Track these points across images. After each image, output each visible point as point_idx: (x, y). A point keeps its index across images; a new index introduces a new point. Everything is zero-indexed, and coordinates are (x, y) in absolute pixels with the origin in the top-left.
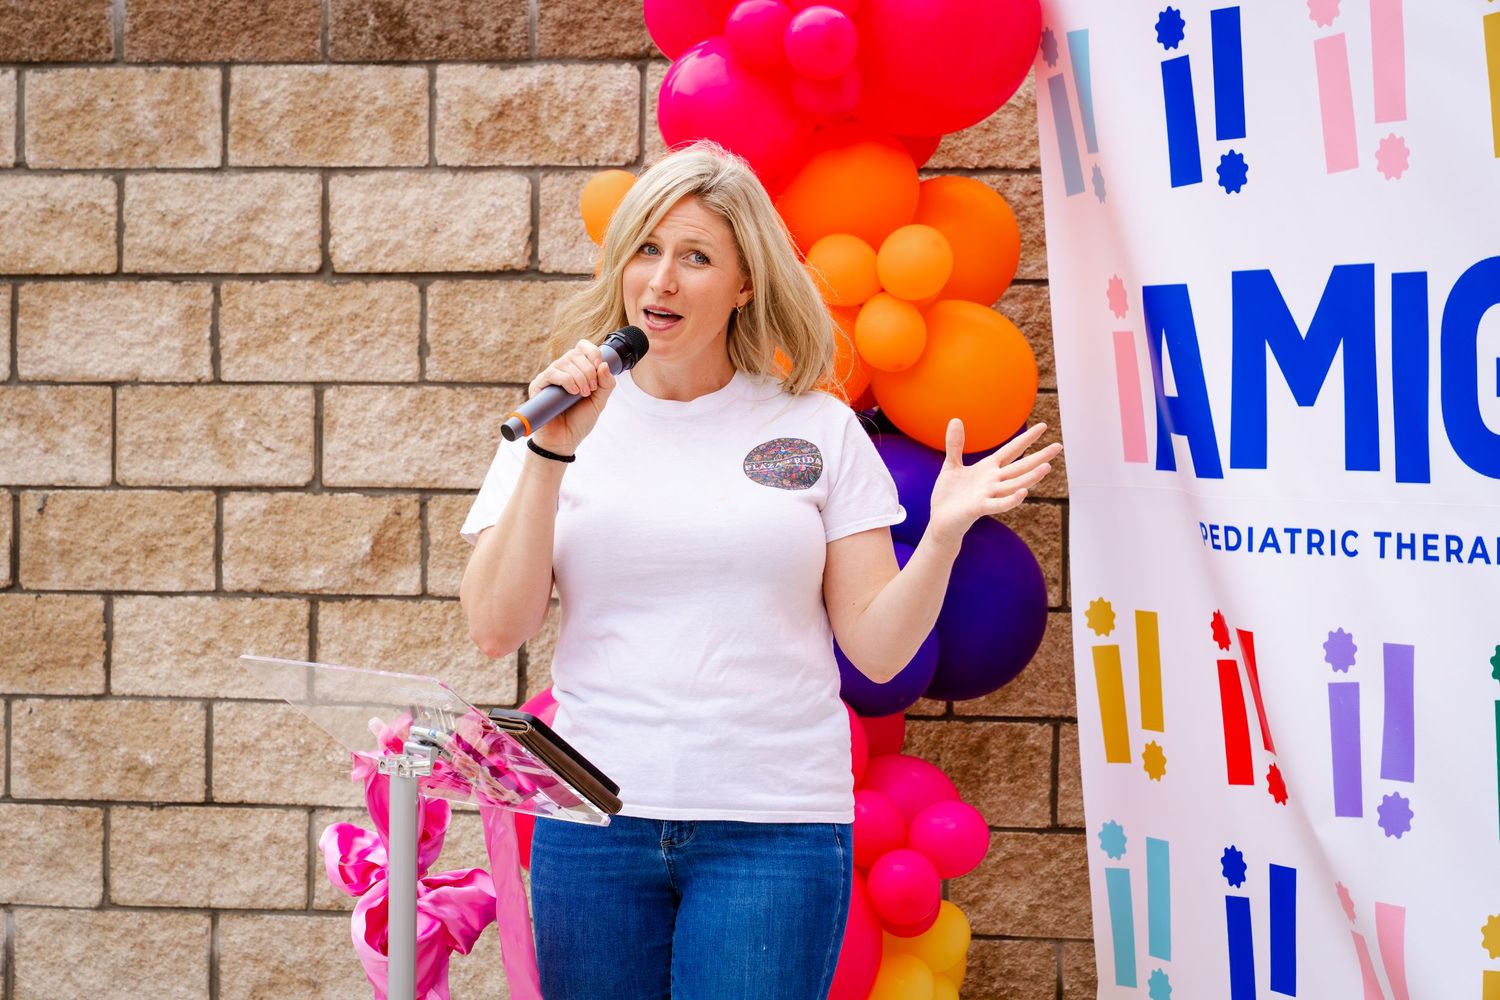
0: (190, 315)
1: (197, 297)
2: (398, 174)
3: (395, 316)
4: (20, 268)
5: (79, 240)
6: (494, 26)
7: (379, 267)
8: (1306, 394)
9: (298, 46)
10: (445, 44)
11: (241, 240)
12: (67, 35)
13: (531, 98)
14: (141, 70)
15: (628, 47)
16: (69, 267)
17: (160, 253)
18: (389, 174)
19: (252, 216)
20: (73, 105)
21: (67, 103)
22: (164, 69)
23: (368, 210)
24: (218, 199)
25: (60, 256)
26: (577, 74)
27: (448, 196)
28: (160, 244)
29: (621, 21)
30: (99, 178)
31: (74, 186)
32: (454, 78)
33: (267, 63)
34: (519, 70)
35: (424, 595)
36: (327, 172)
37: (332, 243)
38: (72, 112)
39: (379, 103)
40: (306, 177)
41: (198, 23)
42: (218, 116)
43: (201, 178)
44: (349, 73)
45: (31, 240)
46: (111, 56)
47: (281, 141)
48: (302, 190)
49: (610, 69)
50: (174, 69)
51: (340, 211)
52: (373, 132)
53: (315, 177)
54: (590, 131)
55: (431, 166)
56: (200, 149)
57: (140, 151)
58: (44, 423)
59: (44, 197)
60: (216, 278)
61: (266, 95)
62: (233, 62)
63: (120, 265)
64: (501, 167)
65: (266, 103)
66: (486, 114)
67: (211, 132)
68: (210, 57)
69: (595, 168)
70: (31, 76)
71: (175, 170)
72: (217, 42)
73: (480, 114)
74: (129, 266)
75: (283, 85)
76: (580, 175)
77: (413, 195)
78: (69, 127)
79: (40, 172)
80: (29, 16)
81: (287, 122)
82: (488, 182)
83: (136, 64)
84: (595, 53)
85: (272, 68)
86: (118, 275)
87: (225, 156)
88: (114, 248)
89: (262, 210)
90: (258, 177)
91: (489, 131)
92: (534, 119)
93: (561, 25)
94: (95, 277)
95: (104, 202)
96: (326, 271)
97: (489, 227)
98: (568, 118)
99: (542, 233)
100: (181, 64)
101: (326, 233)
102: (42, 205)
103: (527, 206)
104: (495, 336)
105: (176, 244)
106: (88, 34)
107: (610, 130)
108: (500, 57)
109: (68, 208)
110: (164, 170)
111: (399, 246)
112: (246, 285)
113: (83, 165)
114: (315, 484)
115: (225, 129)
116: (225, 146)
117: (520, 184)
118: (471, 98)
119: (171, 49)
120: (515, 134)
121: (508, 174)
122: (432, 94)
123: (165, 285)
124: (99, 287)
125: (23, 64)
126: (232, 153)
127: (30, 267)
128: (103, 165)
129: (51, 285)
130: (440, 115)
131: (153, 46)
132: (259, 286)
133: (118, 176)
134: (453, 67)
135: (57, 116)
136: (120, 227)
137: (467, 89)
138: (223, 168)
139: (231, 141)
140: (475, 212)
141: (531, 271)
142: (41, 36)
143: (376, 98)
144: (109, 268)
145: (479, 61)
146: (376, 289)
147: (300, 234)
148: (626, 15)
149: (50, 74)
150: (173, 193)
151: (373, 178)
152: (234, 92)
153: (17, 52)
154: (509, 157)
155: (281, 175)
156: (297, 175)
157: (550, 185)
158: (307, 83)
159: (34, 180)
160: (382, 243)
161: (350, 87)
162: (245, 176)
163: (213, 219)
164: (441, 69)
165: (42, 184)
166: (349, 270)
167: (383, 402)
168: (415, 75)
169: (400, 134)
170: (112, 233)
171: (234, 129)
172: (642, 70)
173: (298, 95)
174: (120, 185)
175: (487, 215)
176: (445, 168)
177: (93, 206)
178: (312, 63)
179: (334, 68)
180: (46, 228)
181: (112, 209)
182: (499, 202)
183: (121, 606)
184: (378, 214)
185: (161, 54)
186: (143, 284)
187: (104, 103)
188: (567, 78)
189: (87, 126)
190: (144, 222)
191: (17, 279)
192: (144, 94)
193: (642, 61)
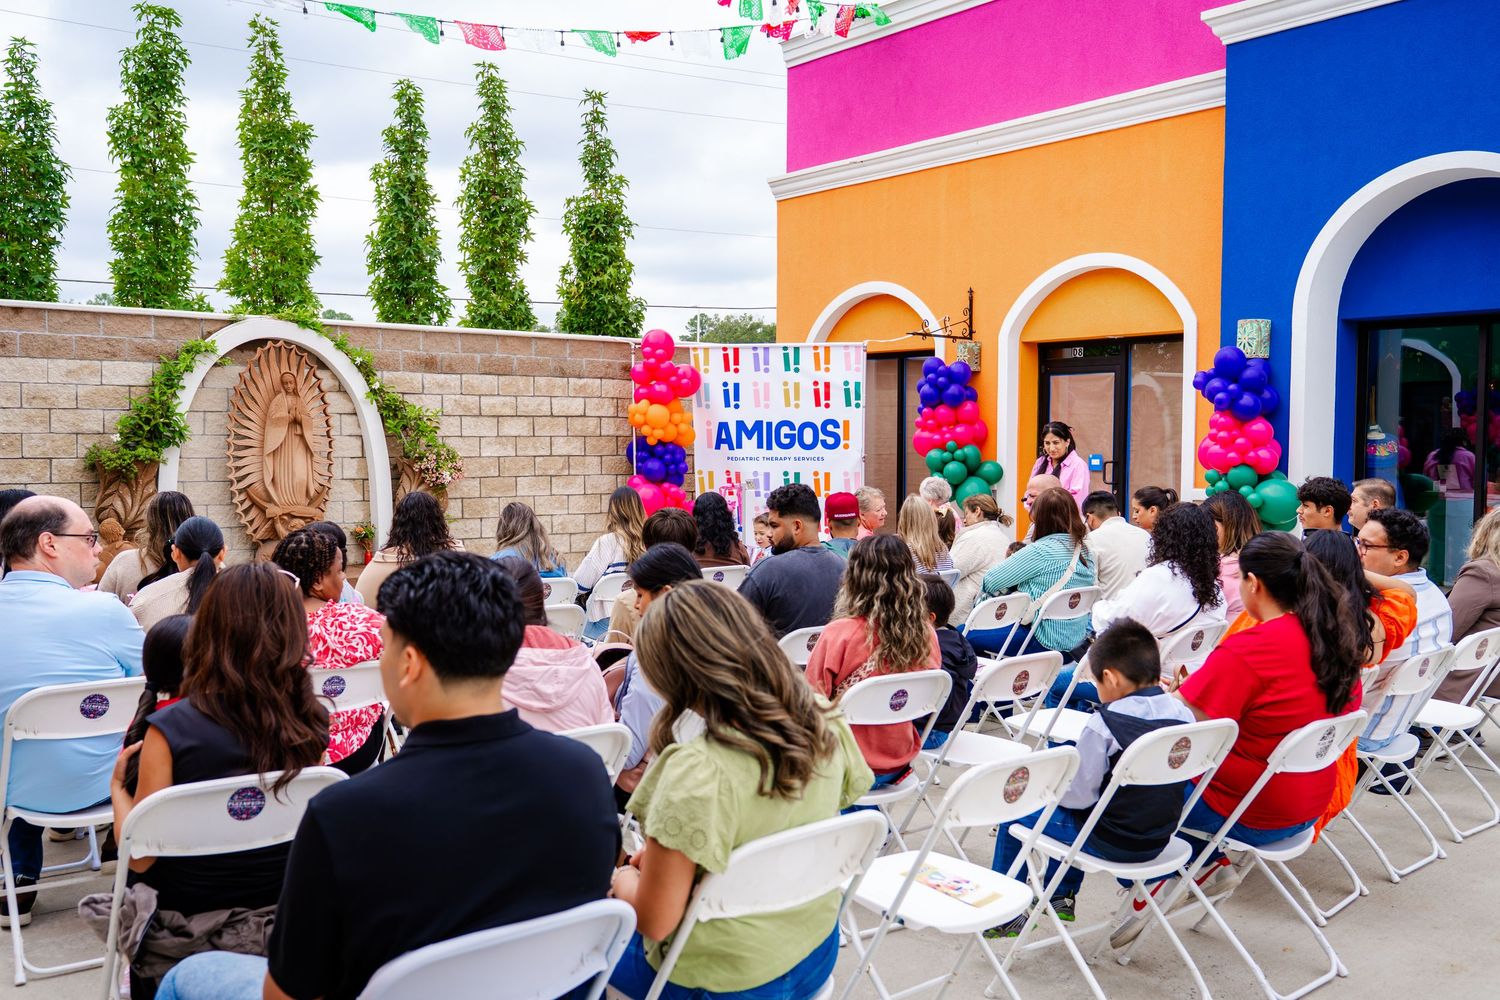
0: (529, 424)
1: (530, 420)
2: (563, 398)
3: (563, 424)
4: (499, 414)
5: (509, 409)
6: (578, 371)
7: (560, 415)
8: (750, 438)
9: (546, 374)
10: (570, 374)
11: (537, 410)
12: (507, 370)
13: (585, 384)
14: (520, 377)
15: (599, 376)
16: (508, 414)
17: (524, 412)
18: (561, 398)
19: (539, 405)
21: (507, 383)
22: (524, 377)
23: (558, 404)
24: (533, 402)
25: (506, 412)
26: (592, 380)
27: (571, 402)
28: (524, 410)
30: (513, 397)
31: (508, 399)
32: (572, 380)
34: (582, 379)
35: (569, 475)
36: (552, 397)
39: (560, 385)
40: (548, 398)
41: (530, 369)
42: (533, 386)
43: (530, 398)
44: (555, 379)
45: (501, 409)
46: (514, 374)
47: (544, 392)
48: (547, 400)
49: (596, 380)
51: (554, 405)
52: (559, 390)
54: (594, 391)
55: (568, 396)
56: (530, 392)
57: (520, 392)
58: (503, 444)
60: (533, 416)
61: (542, 382)
62: (535, 376)
63: (516, 414)
65: (541, 384)
67: (532, 389)
68: (531, 375)
69: (594, 397)
70: (500, 377)
71: (526, 396)
72: (532, 372)
73: (578, 387)
74: (518, 414)
75: (544, 381)
76: (592, 399)
77: (565, 401)
78: (507, 387)
79: (502, 396)
80: (500, 366)
81: (545, 387)
82: (577, 399)
83: (518, 376)
84: (594, 377)
85: (542, 377)
86: (516, 416)
88: (515, 411)
89: (541, 404)
90: (540, 398)
91: (578, 390)
92: (585, 388)
93: (589, 372)
94: (512, 416)
95: (514, 402)
96: (552, 415)
97: (578, 408)
98: (590, 388)
99: (586, 408)
100: (527, 376)
102: (503, 402)
103: (584, 404)
104: (579, 428)
105: (526, 410)
106: (510, 370)
107: (597, 391)
108: (579, 377)
109: (507, 403)
110: (524, 396)
111: (564, 411)
112: (538, 418)
113: (510, 395)
114: (551, 455)
115: (534, 389)
117: (582, 400)
118: (575, 384)
119: (525, 373)
120: (583, 391)
121: (581, 398)
122: (568, 383)
123: (525, 418)
124: (513, 418)
125: (499, 375)
126: (535, 393)
127: (501, 414)
128: (513, 395)
129: (505, 418)
130: (570, 387)
131: (522, 372)
132: (541, 418)
133: (516, 397)
134: (572, 378)
135: (505, 385)
136: (517, 407)
138: (534, 396)
139: (535, 391)
140: (575, 405)
141: (584, 416)
142: (502, 370)
145: (576, 378)
146: (560, 419)
147: (547, 409)
148: (599, 370)
149: (504, 377)
150: (525, 401)
151: (559, 398)
152: (535, 382)
153: (498, 372)
154: (581, 395)
155: (544, 397)
156: (546, 398)
157: (587, 400)
158: (547, 380)
159: (501, 398)
160: (561, 410)
161: (555, 382)
162: (538, 397)
163: (532, 406)
164: (570, 379)
165: (503, 398)
166: (555, 415)
167: (562, 440)
168: (565, 380)
169: (563, 390)
170: (515, 408)
171: (536, 389)
172: (601, 380)
173: (546, 383)
174: (516, 399)
175: (577, 405)
176: (571, 397)
177: (512, 403)
178: (548, 377)
179: (552, 378)
180: (503, 407)
182: (579, 403)
183: (518, 479)
184: (560, 405)
185: (523, 374)
186: (521, 418)
187: (514, 383)
188: (590, 381)
189: (510, 387)
190: (521, 406)
191: (499, 416)
192: (521, 382)
193: (601, 378)
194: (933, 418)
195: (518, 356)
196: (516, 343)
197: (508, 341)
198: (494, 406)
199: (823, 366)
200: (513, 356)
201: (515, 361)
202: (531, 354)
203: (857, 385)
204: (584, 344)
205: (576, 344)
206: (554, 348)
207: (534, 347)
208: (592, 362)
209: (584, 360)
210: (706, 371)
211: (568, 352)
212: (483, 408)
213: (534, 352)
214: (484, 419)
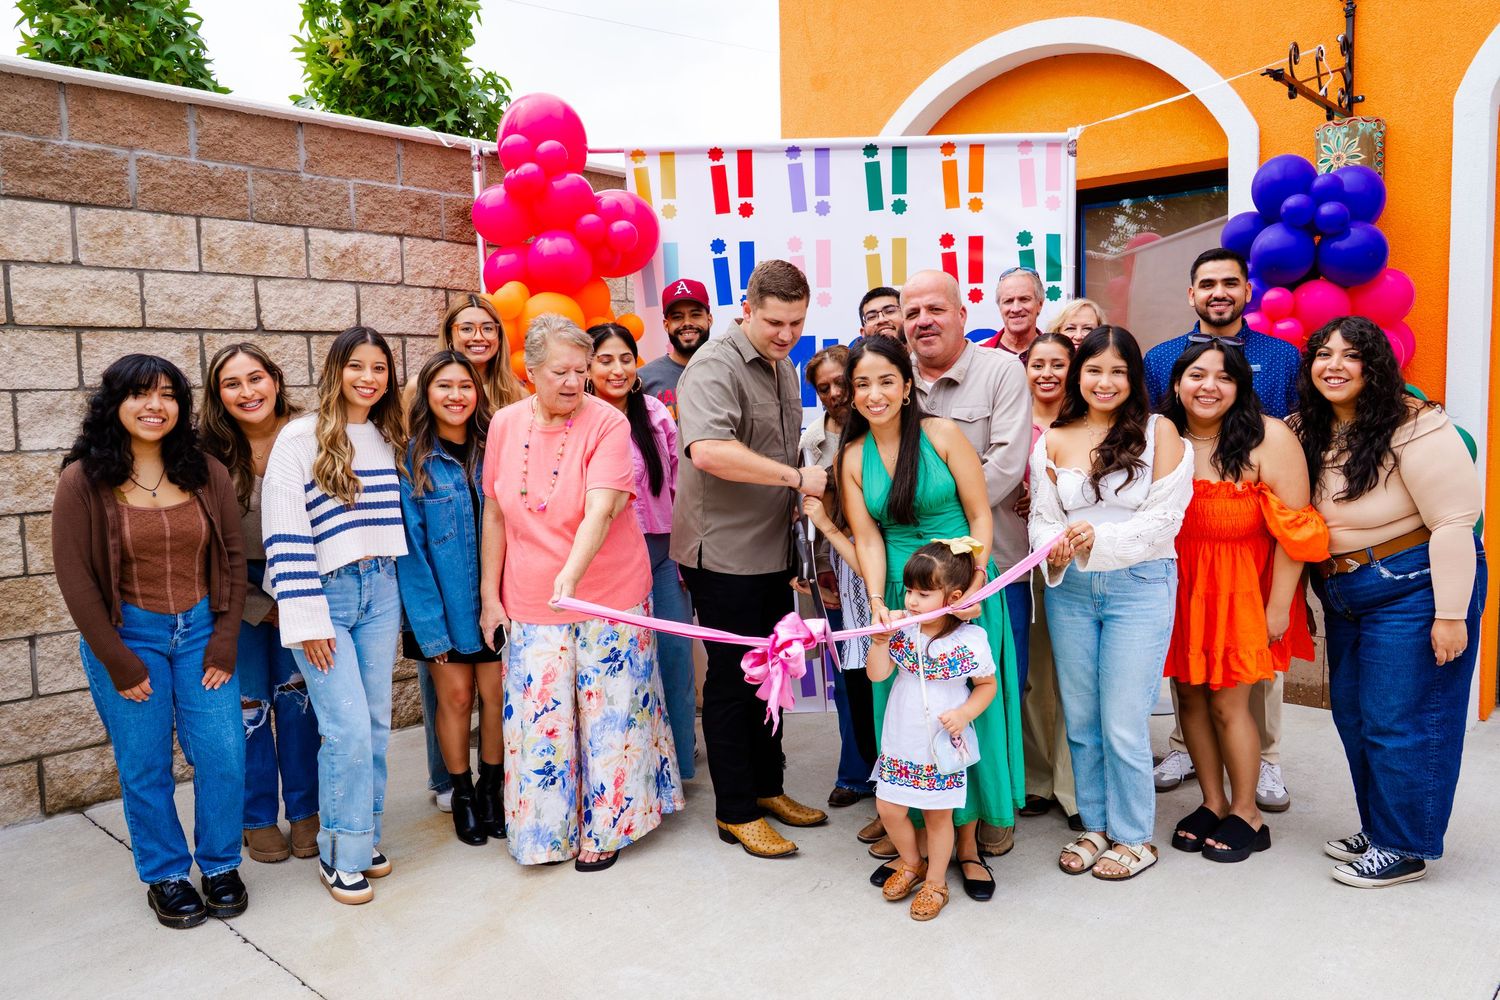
1: (191, 341)
2: (293, 281)
3: (297, 352)
4: (82, 322)
5: (117, 307)
6: (335, 212)
7: (287, 328)
9: (238, 211)
10: (312, 218)
11: (213, 311)
12: (101, 190)
13: (356, 249)
14: (149, 215)
15: (396, 229)
16: (113, 323)
17: (169, 317)
18: (288, 281)
19: (217, 299)
20: (109, 231)
21: (104, 229)
22: (163, 215)
23: (277, 299)
24: (199, 289)
25: (107, 316)
26: (374, 239)
27: (317, 293)
28: (170, 311)
29: (392, 216)
30: (127, 273)
31: (112, 277)
32: (318, 236)
33: (221, 218)
34: (348, 234)
36: (257, 278)
37: (262, 315)
38: (108, 234)
39: (281, 245)
40: (245, 280)
41: (182, 192)
42: (196, 245)
43: (188, 276)
44: (264, 229)
45: (87, 306)
46: (130, 205)
47: (232, 260)
48: (245, 287)
49: (387, 239)
50: (168, 216)
51: (265, 299)
52: (279, 258)
53: (251, 280)
54: (382, 267)
55: (309, 278)
56: (186, 261)
57: (153, 260)
59: (93, 282)
60: (200, 331)
61: (223, 235)
62: (202, 216)
63: (144, 323)
64: (342, 281)
65: (222, 239)
66: (338, 254)
67: (192, 252)
68: (189, 212)
69: (383, 284)
70: (79, 210)
71: (173, 272)
72: (192, 204)
73: (334, 255)
74: (150, 322)
75: (231, 230)
76: (378, 287)
77: (300, 292)
78: (106, 243)
79: (89, 267)
80: (77, 176)
81: (235, 250)
82: (336, 288)
83: (145, 211)
84: (380, 230)
85: (224, 221)
86: (143, 328)
87: (200, 266)
88: (140, 313)
89: (224, 296)
90: (220, 278)
91: (339, 264)
92: (356, 259)
93: (366, 215)
94: (129, 329)
95: (132, 287)
96: (260, 329)
97: (338, 310)
98: (371, 260)
99: (362, 313)
100: (173, 214)
101: (258, 310)
102: (92, 287)
103: (355, 300)
105: (178, 311)
106: (114, 191)
107: (390, 267)
108: (339, 227)
109: (110, 289)
110: (167, 271)
111: (297, 317)
112: (218, 335)
113: (117, 265)
115: (200, 252)
116: (200, 260)
117: (351, 289)
118: (327, 246)
119: (167, 205)
120: (350, 265)
121: (344, 284)
122: (308, 242)
123: (172, 334)
124: (132, 335)
125: (74, 204)
126: (204, 264)
127: (89, 321)
128: (129, 265)
129: (101, 333)
130: (312, 253)
131: (156, 202)
132: (225, 336)
133: (140, 273)
134: (317, 230)
135: (99, 236)
136: (143, 302)
137: (325, 242)
138: (200, 272)
139: (204, 258)
140: (332, 302)
142: (85, 188)
143: (279, 242)
144: (138, 323)
145: (329, 229)
146: (286, 339)
147: (246, 309)
148: (394, 214)
149: (93, 211)
150: (175, 285)
151: (280, 282)
152: (203, 231)
153: (69, 196)
154: (346, 276)
155: (233, 278)
156: (241, 279)
157: (364, 291)
158: (244, 231)
159: (86, 272)
160: (287, 316)
161: (265, 235)
162: (212, 277)
163: (198, 299)
164: (311, 230)
165: (93, 274)
166: (272, 329)
168: (298, 232)
169: (294, 262)
170: (138, 305)
171: (205, 252)
172: (401, 240)
173: (239, 237)
174: (141, 278)
175: (337, 303)
176: (315, 279)
177: (124, 288)
178: (245, 221)
179: (257, 224)
180: (95, 300)
181: (138, 291)
182: (344, 298)
184: (282, 301)
185: (161, 206)
186: (159, 334)
187: (128, 230)
188: (370, 241)
189: (118, 244)
190: (158, 299)
191: (78, 329)
192: (154, 228)
193: (401, 236)
194: (1292, 315)
195: (140, 153)
196: (130, 114)
197: (102, 104)
198: (59, 295)
199: (965, 195)
200: (122, 153)
201: (133, 169)
202: (186, 153)
203: (1053, 241)
204: (347, 141)
205: (324, 138)
206: (260, 141)
207: (193, 131)
208: (374, 191)
209: (351, 183)
210: (670, 212)
211: (303, 155)
212: (18, 300)
213: (194, 149)
214: (22, 335)
